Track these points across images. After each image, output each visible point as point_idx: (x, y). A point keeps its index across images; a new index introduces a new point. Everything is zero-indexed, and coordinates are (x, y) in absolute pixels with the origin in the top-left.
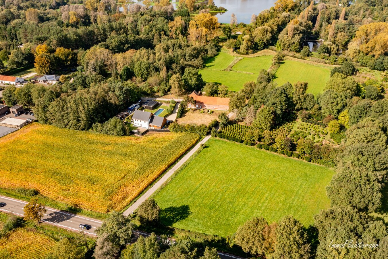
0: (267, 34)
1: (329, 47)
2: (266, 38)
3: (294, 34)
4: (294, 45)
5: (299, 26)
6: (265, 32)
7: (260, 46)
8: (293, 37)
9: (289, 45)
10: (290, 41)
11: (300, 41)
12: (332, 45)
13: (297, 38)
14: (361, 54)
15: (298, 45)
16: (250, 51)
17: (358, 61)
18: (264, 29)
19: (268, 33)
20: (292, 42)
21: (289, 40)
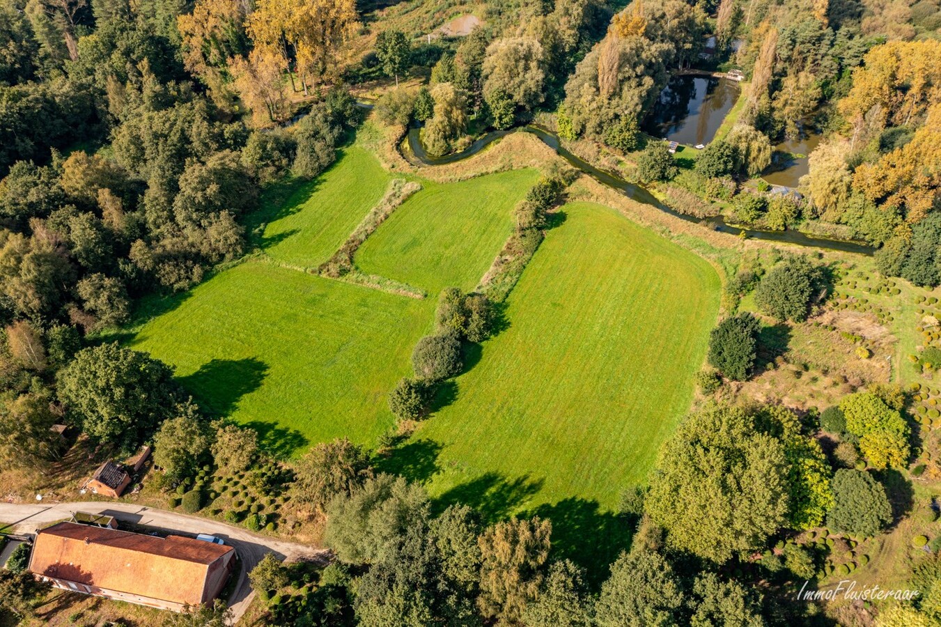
0: (527, 68)
1: (743, 146)
2: (523, 87)
3: (622, 82)
4: (617, 127)
5: (645, 41)
6: (522, 63)
7: (500, 118)
8: (616, 93)
9: (600, 125)
10: (604, 110)
11: (639, 108)
12: (755, 137)
13: (631, 98)
14: (857, 200)
15: (632, 126)
16: (461, 143)
17: (844, 220)
18: (516, 51)
19: (533, 64)
20: (611, 115)
21: (600, 108)
